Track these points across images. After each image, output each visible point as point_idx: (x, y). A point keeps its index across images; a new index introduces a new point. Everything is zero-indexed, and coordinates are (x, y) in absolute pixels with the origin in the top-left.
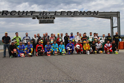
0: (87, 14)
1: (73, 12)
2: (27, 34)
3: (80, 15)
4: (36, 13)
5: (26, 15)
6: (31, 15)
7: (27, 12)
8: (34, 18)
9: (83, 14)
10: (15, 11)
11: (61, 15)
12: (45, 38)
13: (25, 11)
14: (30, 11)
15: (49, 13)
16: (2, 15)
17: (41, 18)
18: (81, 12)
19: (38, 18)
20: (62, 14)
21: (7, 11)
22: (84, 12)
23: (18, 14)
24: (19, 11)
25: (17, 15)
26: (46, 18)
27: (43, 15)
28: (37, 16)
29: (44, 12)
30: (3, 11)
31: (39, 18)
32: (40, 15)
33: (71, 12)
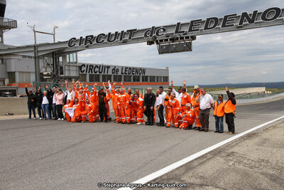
1: (221, 19)
3: (241, 23)
5: (121, 39)
6: (130, 38)
7: (123, 32)
9: (251, 21)
10: (104, 35)
11: (190, 30)
13: (120, 32)
14: (128, 31)
16: (85, 44)
18: (245, 14)
21: (92, 36)
22: (255, 12)
23: (109, 41)
24: (110, 34)
25: (106, 41)
27: (151, 35)
29: (153, 27)
30: (87, 37)
32: (146, 36)
33: (216, 19)
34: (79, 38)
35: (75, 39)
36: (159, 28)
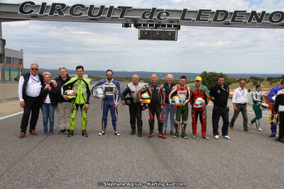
0: (270, 20)
1: (231, 13)
2: (109, 73)
3: (249, 21)
4: (133, 13)
5: (109, 16)
6: (122, 16)
7: (111, 7)
8: (127, 25)
9: (259, 21)
10: (82, 6)
11: (198, 19)
12: (155, 87)
14: (119, 7)
15: (168, 14)
16: (51, 13)
17: (144, 25)
18: (254, 13)
19: (137, 26)
20: (202, 17)
21: (63, 5)
22: (264, 12)
23: (90, 14)
24: (92, 6)
25: (85, 14)
26: (157, 26)
27: (151, 17)
28: (136, 19)
29: (154, 9)
31: (140, 25)
32: (143, 17)
33: (226, 12)
34: (41, 4)
35: (32, 3)
36: (161, 11)
